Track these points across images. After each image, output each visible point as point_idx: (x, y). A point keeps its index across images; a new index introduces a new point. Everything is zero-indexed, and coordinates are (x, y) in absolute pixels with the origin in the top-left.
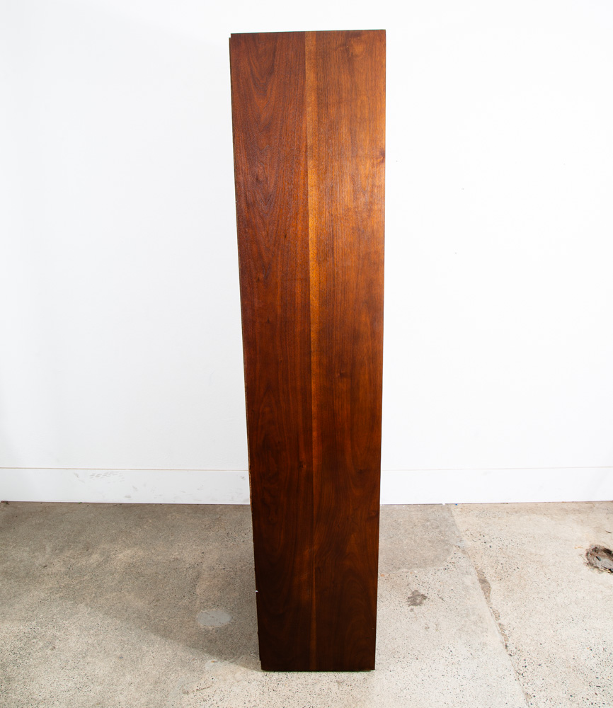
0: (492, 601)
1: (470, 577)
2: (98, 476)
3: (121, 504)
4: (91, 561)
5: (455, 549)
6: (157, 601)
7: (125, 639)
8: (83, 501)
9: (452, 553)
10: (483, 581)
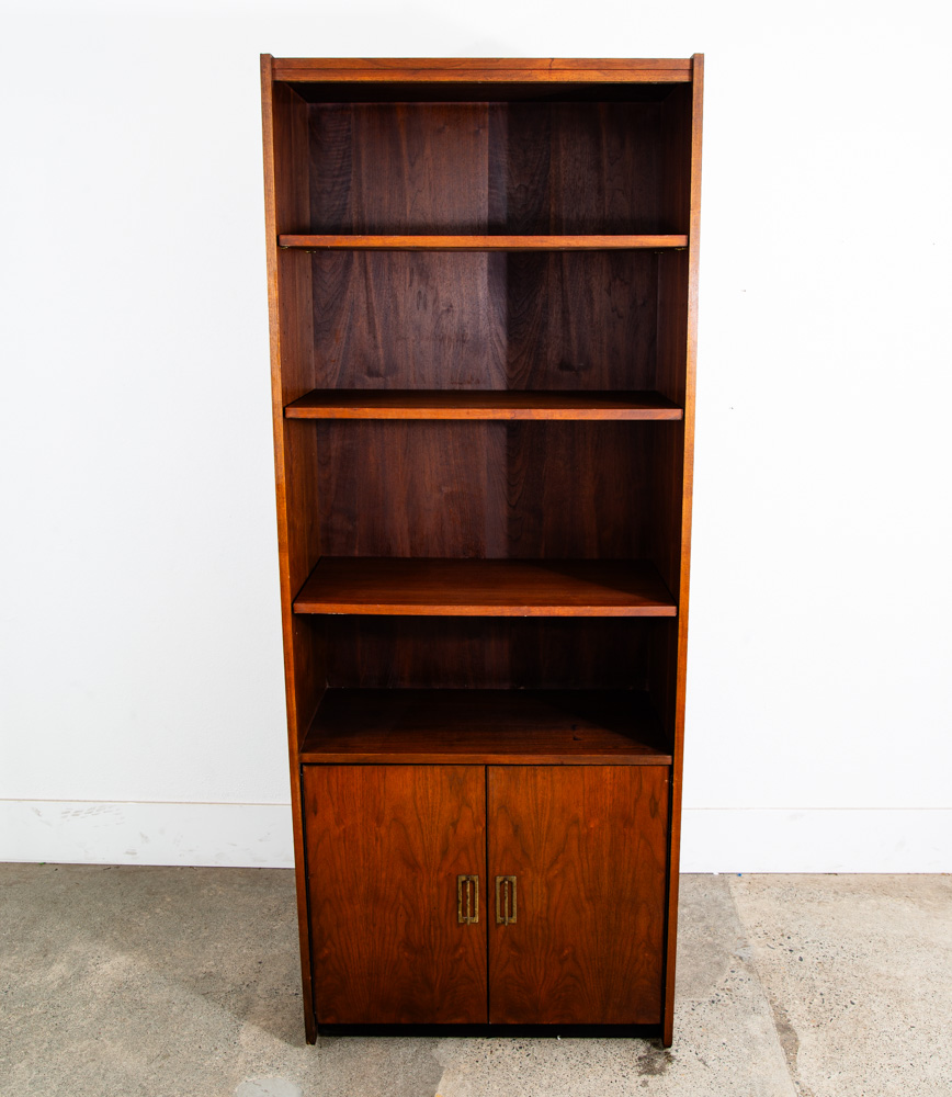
0: (799, 1069)
1: (760, 1018)
2: (76, 814)
3: (118, 866)
4: (50, 977)
5: (733, 962)
6: (164, 1057)
8: (48, 860)
9: (728, 971)
10: (784, 1028)
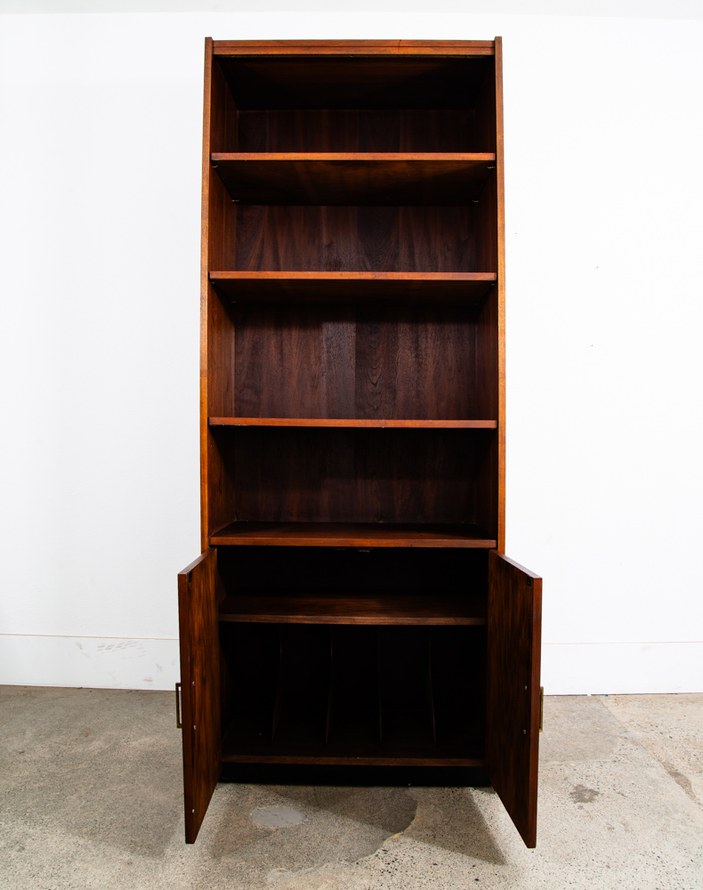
0: (697, 796)
1: (654, 769)
2: (109, 648)
3: (138, 691)
4: (91, 748)
5: (621, 740)
7: (138, 840)
8: (85, 686)
9: (619, 745)
10: (675, 774)
